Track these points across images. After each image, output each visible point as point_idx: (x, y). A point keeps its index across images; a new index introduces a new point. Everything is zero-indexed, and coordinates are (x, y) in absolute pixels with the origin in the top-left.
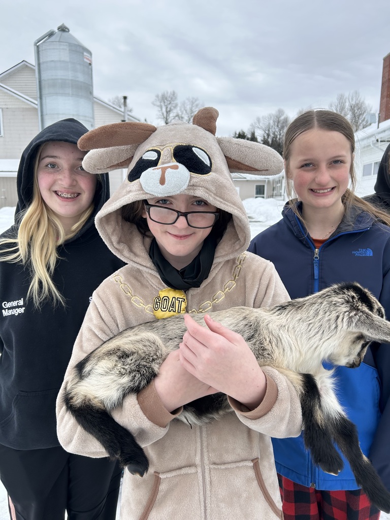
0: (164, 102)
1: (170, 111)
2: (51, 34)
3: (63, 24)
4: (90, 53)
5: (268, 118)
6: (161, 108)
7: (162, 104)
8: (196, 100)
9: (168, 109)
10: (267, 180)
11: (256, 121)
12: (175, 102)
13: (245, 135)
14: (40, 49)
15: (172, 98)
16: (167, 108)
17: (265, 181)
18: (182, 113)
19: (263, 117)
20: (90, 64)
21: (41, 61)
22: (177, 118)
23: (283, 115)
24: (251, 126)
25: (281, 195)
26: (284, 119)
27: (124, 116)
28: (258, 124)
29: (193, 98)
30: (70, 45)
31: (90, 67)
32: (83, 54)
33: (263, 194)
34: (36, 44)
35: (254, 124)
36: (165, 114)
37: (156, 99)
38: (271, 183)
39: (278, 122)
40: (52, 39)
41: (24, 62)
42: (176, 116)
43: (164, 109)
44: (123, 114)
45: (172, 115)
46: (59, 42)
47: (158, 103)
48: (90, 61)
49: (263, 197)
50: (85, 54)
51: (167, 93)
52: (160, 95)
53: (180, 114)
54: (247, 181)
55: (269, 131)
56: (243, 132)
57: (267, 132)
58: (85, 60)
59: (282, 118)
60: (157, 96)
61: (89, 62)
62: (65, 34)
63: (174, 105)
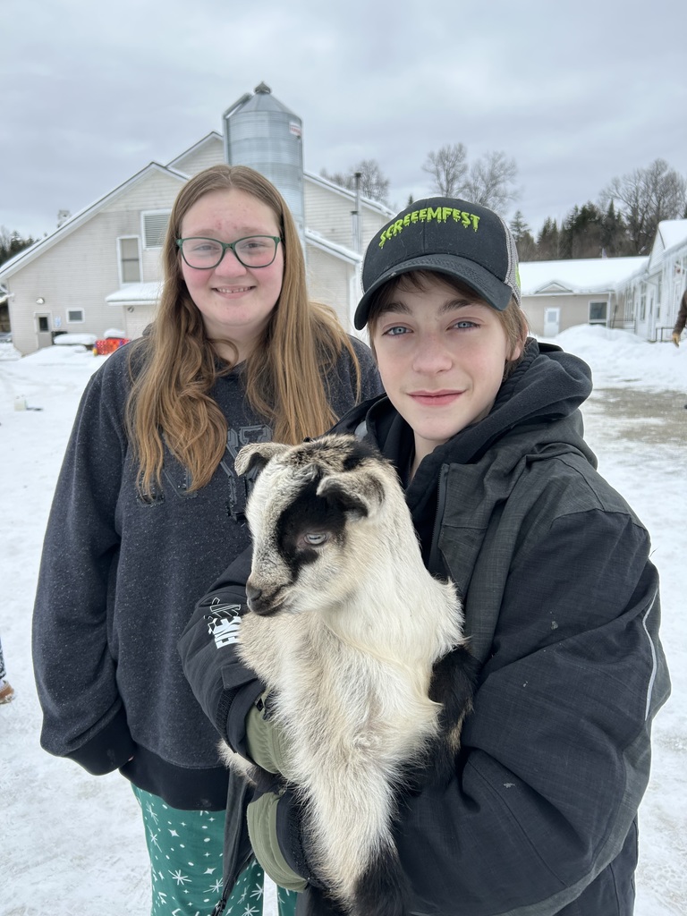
0: (444, 165)
1: (453, 179)
2: (245, 100)
3: (262, 84)
4: (300, 122)
5: (635, 178)
6: (438, 176)
7: (440, 168)
8: (500, 157)
9: (450, 177)
10: (610, 293)
11: (611, 184)
12: (463, 162)
13: (596, 209)
14: (231, 124)
15: (457, 156)
16: (448, 174)
17: (608, 295)
18: (476, 180)
19: (624, 178)
20: (299, 137)
21: (232, 139)
22: (467, 190)
23: (664, 170)
24: (601, 194)
25: (632, 320)
26: (667, 178)
27: (356, 204)
28: (615, 191)
29: (495, 153)
30: (271, 113)
31: (299, 141)
32: (288, 123)
33: (605, 317)
34: (224, 117)
35: (607, 191)
36: (445, 184)
37: (429, 161)
38: (617, 298)
39: (655, 184)
40: (248, 106)
41: (213, 135)
42: (465, 187)
43: (443, 177)
44: (354, 200)
45: (456, 186)
46: (256, 111)
47: (433, 167)
48: (299, 132)
49: (604, 324)
50: (292, 123)
51: (449, 148)
52: (437, 153)
53: (472, 182)
54: (575, 296)
55: (637, 201)
56: (592, 205)
57: (632, 204)
58: (292, 132)
59: (664, 175)
60: (431, 156)
61: (296, 134)
62: (264, 97)
63: (460, 169)
